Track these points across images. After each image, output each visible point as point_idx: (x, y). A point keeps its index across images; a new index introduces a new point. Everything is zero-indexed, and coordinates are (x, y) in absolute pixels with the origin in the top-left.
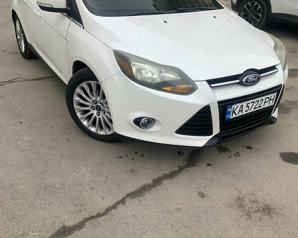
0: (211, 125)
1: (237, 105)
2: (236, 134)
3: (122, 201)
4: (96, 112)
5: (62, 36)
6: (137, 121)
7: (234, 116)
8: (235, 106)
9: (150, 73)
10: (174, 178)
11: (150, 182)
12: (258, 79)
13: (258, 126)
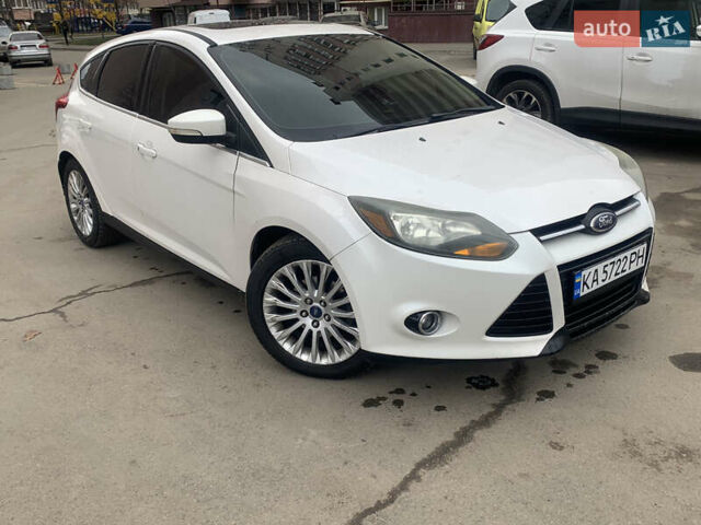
0: (550, 312)
1: (589, 270)
2: (591, 327)
3: (413, 476)
4: (311, 321)
5: (224, 187)
6: (412, 322)
7: (586, 291)
8: (585, 273)
9: (423, 230)
10: (493, 426)
11: (449, 437)
12: (614, 221)
13: (624, 309)
